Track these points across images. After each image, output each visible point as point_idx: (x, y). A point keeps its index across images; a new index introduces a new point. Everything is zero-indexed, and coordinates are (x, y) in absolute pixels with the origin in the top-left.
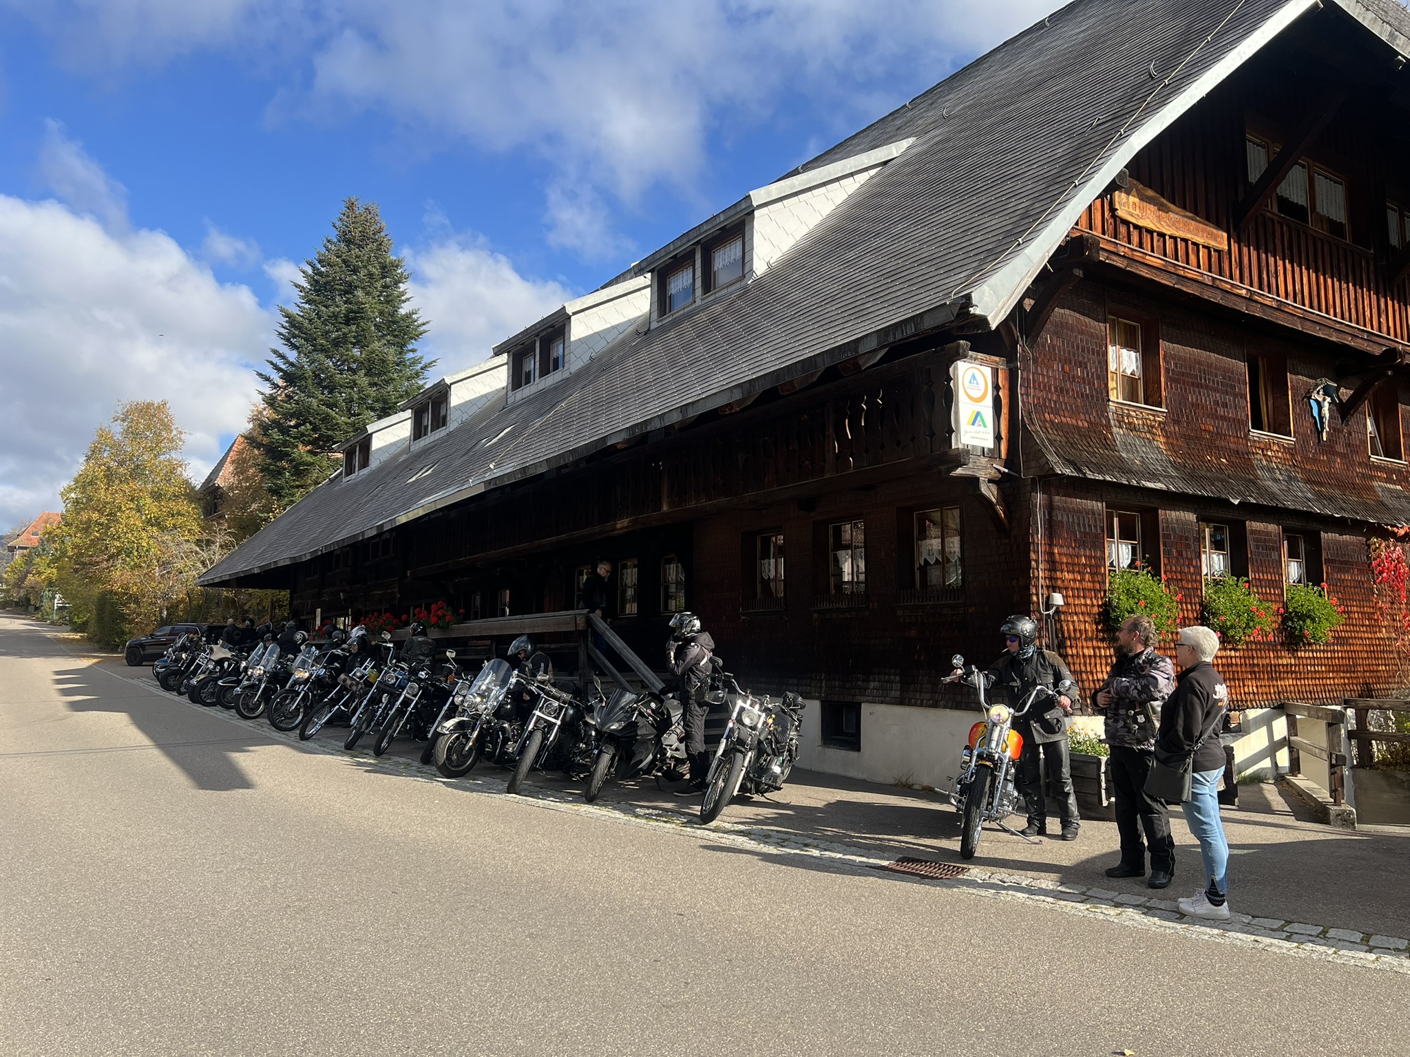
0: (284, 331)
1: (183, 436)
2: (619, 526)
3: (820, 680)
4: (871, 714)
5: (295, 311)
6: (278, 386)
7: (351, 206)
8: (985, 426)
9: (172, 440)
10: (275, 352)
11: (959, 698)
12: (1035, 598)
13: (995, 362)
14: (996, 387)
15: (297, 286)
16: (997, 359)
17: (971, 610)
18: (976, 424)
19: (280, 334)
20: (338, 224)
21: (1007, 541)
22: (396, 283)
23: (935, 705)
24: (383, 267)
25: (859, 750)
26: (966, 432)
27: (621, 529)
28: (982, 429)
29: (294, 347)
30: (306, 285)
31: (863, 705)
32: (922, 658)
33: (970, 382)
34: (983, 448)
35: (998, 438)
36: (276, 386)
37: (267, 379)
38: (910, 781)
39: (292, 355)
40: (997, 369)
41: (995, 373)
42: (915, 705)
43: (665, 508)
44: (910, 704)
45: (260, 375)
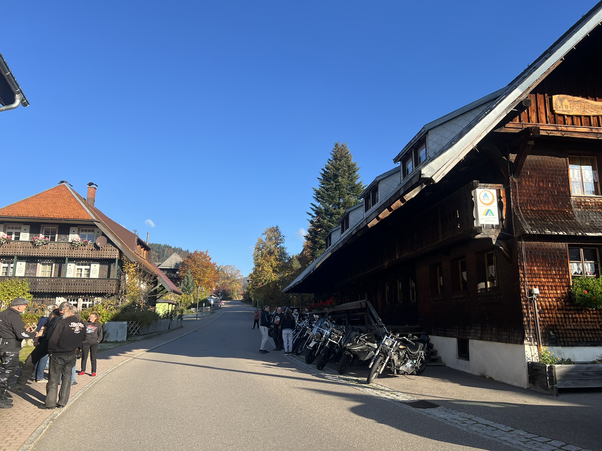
0: (315, 196)
1: (284, 238)
3: (456, 329)
4: (472, 344)
5: (318, 188)
6: (314, 217)
7: (336, 145)
8: (493, 215)
9: (281, 240)
10: (312, 204)
13: (499, 186)
14: (499, 197)
15: (319, 178)
16: (500, 185)
17: (501, 297)
18: (488, 215)
19: (314, 197)
20: (333, 153)
23: (491, 340)
24: (349, 166)
25: (468, 360)
26: (482, 219)
28: (492, 216)
29: (319, 201)
30: (322, 178)
31: (469, 340)
32: (487, 319)
33: (484, 197)
34: (493, 225)
35: (501, 219)
37: (310, 214)
38: (485, 374)
39: (318, 204)
40: (500, 190)
41: (498, 192)
42: (485, 340)
44: (483, 340)
45: (308, 213)
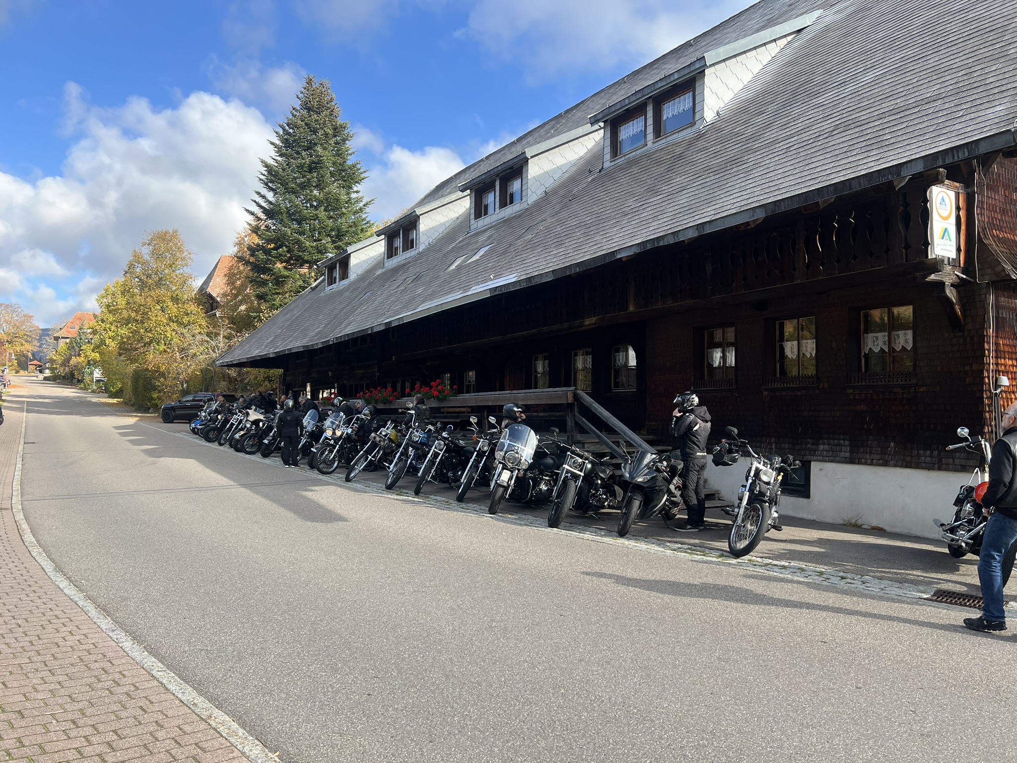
0: (263, 177)
1: (191, 256)
2: (587, 322)
3: (770, 443)
4: (821, 470)
5: (271, 162)
6: (261, 219)
7: (309, 82)
8: (950, 240)
9: (183, 259)
10: (258, 193)
11: (908, 459)
12: (987, 380)
13: (956, 187)
14: (958, 208)
15: (272, 144)
16: (958, 184)
17: (921, 390)
18: (944, 238)
19: (261, 180)
20: (301, 96)
21: (960, 334)
22: (344, 140)
23: (885, 464)
24: (335, 129)
25: (807, 496)
26: (938, 245)
27: (589, 325)
28: (948, 242)
29: (271, 189)
30: (278, 142)
31: (812, 463)
32: (871, 427)
33: (941, 204)
34: (949, 258)
35: (959, 250)
36: (259, 219)
37: (252, 213)
38: (859, 522)
39: (270, 196)
40: (959, 193)
41: (957, 195)
42: (865, 464)
43: (631, 308)
44: (859, 463)
45: (247, 211)
